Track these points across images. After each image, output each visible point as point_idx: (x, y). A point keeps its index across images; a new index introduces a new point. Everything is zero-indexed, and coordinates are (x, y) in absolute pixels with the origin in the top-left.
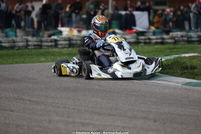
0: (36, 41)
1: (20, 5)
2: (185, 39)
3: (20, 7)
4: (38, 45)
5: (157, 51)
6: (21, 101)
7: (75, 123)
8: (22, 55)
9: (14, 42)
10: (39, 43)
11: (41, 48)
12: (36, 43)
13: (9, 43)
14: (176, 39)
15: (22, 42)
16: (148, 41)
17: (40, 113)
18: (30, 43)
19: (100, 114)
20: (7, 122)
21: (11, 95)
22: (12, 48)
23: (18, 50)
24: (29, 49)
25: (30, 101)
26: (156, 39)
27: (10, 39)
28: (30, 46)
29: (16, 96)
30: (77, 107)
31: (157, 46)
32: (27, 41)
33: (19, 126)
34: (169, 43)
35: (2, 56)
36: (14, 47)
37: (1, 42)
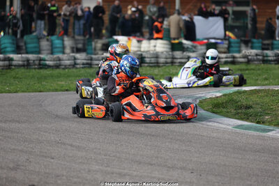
0: (85, 60)
1: (69, 6)
2: (260, 57)
3: (69, 9)
4: (87, 64)
6: (63, 146)
7: (113, 173)
8: (69, 76)
9: (60, 60)
10: (89, 61)
11: (91, 67)
12: (85, 61)
13: (54, 61)
14: (250, 57)
15: (69, 60)
17: (80, 161)
18: (78, 61)
19: (140, 163)
20: (47, 171)
21: (52, 138)
22: (57, 67)
23: (63, 69)
24: (77, 68)
25: (71, 145)
26: (226, 58)
27: (55, 56)
28: (78, 64)
29: (58, 139)
30: (118, 155)
32: (75, 59)
33: (58, 176)
34: (241, 63)
35: (45, 78)
36: (60, 65)
37: (45, 60)
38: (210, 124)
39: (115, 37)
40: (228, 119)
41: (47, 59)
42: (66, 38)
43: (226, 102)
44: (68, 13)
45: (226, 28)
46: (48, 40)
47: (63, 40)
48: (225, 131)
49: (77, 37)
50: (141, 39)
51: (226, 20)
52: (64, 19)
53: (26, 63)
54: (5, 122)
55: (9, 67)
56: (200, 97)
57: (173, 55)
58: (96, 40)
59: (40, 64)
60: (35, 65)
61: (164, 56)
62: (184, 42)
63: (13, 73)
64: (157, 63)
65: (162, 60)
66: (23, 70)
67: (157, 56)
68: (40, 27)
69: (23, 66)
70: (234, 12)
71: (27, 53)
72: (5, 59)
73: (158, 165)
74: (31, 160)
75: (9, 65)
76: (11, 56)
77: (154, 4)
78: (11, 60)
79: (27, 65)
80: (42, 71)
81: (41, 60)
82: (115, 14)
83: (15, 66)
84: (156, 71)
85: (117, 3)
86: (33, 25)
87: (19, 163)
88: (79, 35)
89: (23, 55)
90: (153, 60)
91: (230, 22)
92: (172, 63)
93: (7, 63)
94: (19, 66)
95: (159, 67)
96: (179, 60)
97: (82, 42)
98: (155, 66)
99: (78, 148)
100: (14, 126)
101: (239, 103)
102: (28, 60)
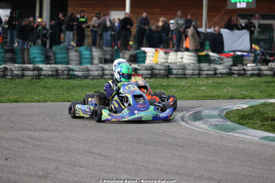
5: (252, 85)
6: (91, 155)
8: (97, 86)
9: (88, 71)
13: (83, 71)
15: (97, 70)
16: (242, 72)
17: (108, 170)
18: (106, 72)
19: (167, 173)
21: (81, 147)
22: (86, 77)
23: (92, 79)
24: (105, 79)
25: (100, 155)
26: (252, 70)
28: (106, 75)
29: (86, 148)
30: (146, 164)
31: (252, 79)
32: (103, 69)
34: (267, 75)
35: (74, 88)
36: (89, 75)
37: (73, 71)
38: (237, 135)
39: (143, 49)
40: (254, 131)
41: (75, 69)
42: (94, 49)
43: (252, 114)
44: (96, 25)
45: (252, 41)
46: (76, 51)
47: (91, 51)
48: (251, 143)
49: (105, 48)
50: (168, 50)
51: (252, 33)
52: (92, 31)
53: (55, 73)
54: (35, 131)
55: (38, 76)
56: (227, 109)
57: (200, 67)
58: (124, 51)
59: (69, 75)
60: (64, 75)
61: (191, 68)
62: (211, 54)
63: (42, 83)
64: (184, 75)
65: (189, 72)
66: (52, 80)
67: (184, 68)
68: (69, 37)
69: (52, 76)
70: (260, 26)
71: (56, 63)
72: (34, 69)
73: (186, 175)
74: (60, 168)
75: (39, 76)
76: (41, 66)
77: (181, 17)
78: (40, 70)
79: (56, 74)
80: (70, 81)
81: (69, 70)
82: (143, 26)
83: (44, 76)
84: (183, 82)
85: (144, 15)
86: (62, 36)
87: (48, 171)
88: (107, 46)
89: (52, 66)
90: (180, 72)
91: (256, 35)
92: (199, 75)
93: (36, 73)
94: (49, 76)
95: (186, 78)
96: (206, 72)
97: (110, 53)
98: (182, 78)
99: (107, 157)
100: (43, 134)
101: (265, 115)
102: (57, 71)
